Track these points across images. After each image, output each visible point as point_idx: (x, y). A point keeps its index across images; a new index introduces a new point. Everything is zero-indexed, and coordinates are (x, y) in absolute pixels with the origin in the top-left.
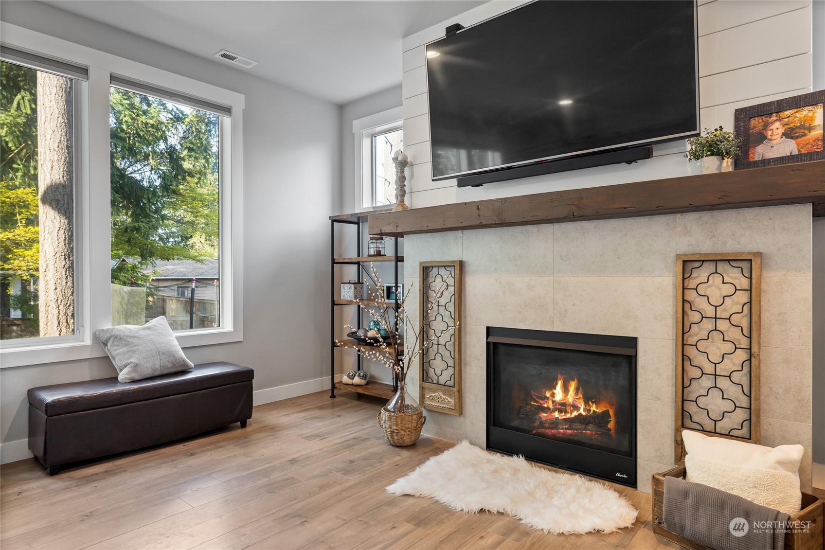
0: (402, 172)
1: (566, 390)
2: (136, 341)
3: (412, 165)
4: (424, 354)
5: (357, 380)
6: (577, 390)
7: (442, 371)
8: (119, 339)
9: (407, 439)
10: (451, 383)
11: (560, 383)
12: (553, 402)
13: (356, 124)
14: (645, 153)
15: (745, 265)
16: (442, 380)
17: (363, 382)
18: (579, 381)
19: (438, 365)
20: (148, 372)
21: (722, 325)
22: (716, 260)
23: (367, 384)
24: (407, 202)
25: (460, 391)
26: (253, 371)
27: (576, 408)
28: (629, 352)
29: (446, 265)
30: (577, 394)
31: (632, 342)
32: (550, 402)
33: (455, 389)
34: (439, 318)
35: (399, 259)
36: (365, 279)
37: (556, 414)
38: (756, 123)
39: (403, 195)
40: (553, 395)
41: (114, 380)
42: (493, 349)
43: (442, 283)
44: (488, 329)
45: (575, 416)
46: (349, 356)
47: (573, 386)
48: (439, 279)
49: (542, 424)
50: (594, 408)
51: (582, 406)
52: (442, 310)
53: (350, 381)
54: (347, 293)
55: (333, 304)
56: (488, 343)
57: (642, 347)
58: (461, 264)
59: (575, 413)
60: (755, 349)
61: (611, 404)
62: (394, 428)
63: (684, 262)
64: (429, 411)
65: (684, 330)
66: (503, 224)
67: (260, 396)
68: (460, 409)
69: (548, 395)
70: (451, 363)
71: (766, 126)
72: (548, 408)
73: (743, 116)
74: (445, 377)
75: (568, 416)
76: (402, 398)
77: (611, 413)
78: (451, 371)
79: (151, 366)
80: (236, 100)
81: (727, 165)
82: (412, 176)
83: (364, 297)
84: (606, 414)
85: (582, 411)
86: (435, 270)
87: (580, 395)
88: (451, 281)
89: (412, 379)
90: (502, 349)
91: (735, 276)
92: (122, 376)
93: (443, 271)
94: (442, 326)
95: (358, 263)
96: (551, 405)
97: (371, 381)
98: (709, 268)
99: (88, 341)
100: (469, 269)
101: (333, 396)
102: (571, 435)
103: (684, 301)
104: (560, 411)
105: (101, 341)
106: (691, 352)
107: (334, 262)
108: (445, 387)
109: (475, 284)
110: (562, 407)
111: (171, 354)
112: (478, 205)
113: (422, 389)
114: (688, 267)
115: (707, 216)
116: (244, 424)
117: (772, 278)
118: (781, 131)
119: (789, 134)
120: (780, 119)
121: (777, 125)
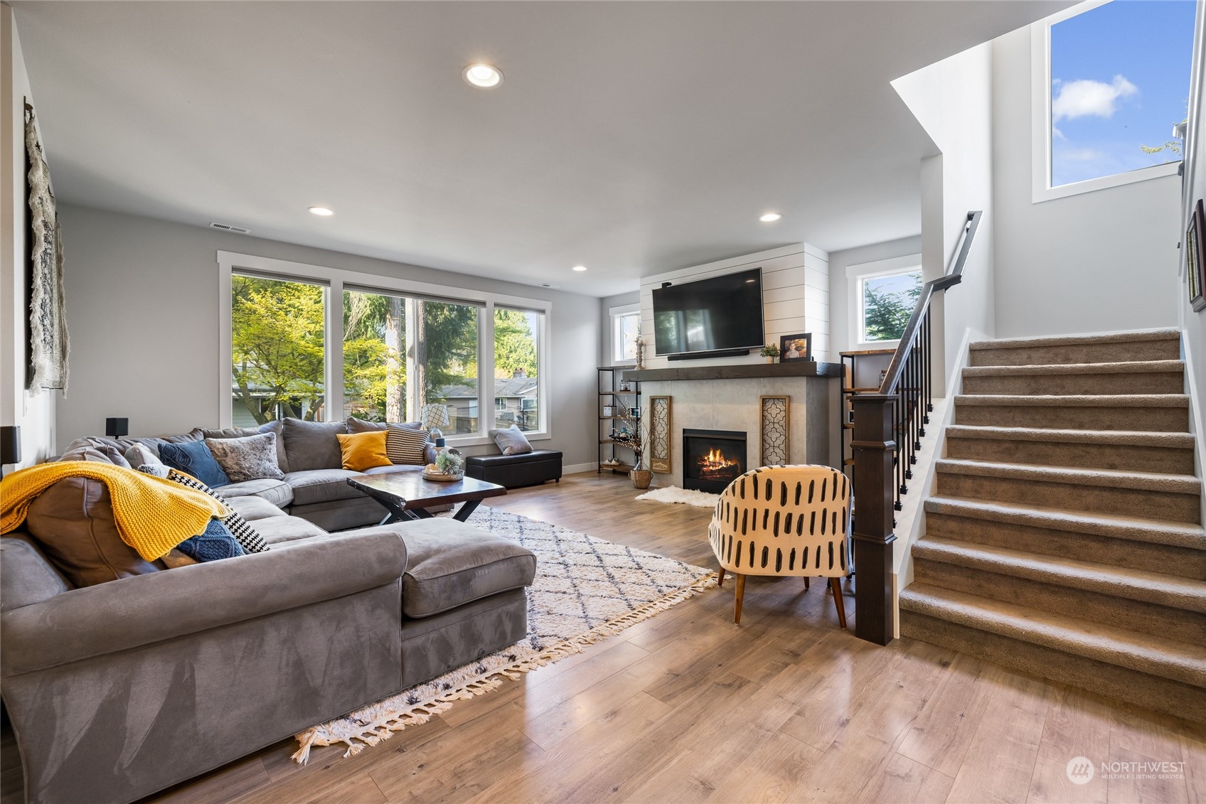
0: (641, 349)
1: (715, 455)
2: (509, 436)
3: (645, 345)
4: (652, 443)
5: (613, 462)
6: (720, 455)
7: (661, 452)
8: (502, 435)
9: (644, 485)
10: (666, 458)
11: (712, 453)
13: (611, 310)
14: (746, 353)
15: (783, 400)
16: (661, 457)
17: (617, 464)
18: (721, 452)
19: (659, 448)
20: (516, 451)
21: (776, 426)
22: (776, 399)
23: (620, 465)
24: (643, 365)
25: (670, 461)
26: (561, 453)
27: (722, 464)
28: (743, 438)
29: (663, 398)
30: (720, 458)
31: (745, 434)
32: (708, 462)
33: (668, 461)
34: (660, 425)
35: (639, 393)
36: (617, 404)
37: (711, 468)
38: (787, 342)
39: (641, 361)
40: (709, 459)
41: (501, 454)
42: (686, 440)
43: (661, 408)
44: (684, 430)
46: (608, 450)
47: (718, 453)
48: (659, 405)
49: (704, 473)
50: (729, 463)
51: (724, 463)
52: (661, 421)
53: (609, 463)
54: (607, 412)
55: (599, 418)
56: (684, 437)
57: (748, 436)
58: (671, 397)
59: (720, 467)
60: (787, 435)
61: (735, 462)
62: (637, 479)
63: (763, 399)
64: (654, 472)
65: (763, 428)
66: (688, 379)
67: (566, 469)
68: (670, 471)
69: (707, 459)
70: (666, 447)
71: (790, 344)
72: (706, 465)
73: (784, 339)
74: (663, 455)
75: (717, 468)
76: (640, 466)
77: (738, 465)
78: (666, 451)
79: (517, 447)
80: (547, 305)
81: (777, 360)
82: (645, 351)
83: (618, 414)
84: (736, 465)
85: (724, 465)
86: (658, 400)
87: (722, 459)
88: (665, 406)
89: (646, 457)
90: (690, 440)
91: (780, 406)
92: (506, 452)
93: (661, 401)
94: (661, 430)
95: (613, 395)
96: (708, 464)
97: (621, 464)
98: (771, 402)
99: (485, 435)
100: (674, 400)
101: (599, 472)
102: (719, 478)
103: (763, 416)
104: (713, 466)
105: (493, 435)
106: (766, 438)
107: (599, 394)
108: (663, 460)
109: (678, 408)
110: (714, 464)
111: (523, 442)
112: (677, 370)
113: (651, 462)
114: (764, 401)
115: (771, 379)
116: (557, 481)
117: (793, 406)
118: (794, 347)
119: (797, 349)
120: (794, 343)
121: (793, 345)
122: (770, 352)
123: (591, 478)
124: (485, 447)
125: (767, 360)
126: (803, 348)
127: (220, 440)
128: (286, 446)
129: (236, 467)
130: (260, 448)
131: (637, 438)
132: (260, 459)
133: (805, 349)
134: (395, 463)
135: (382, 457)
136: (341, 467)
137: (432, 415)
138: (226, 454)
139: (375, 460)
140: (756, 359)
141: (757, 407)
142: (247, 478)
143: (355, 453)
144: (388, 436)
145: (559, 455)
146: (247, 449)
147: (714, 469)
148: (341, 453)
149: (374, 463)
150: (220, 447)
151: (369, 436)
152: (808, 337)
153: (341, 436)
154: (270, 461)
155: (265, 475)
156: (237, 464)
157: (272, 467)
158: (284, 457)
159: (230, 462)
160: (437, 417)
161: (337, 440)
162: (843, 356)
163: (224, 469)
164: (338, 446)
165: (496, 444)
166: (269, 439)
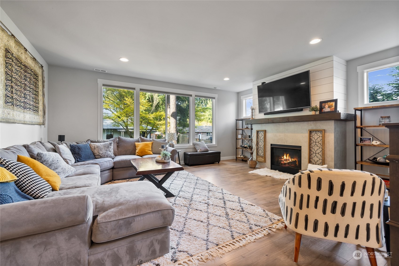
0: (253, 111)
1: (286, 156)
2: (200, 145)
3: (255, 109)
4: (257, 149)
5: (242, 156)
6: (289, 156)
7: (261, 153)
8: (197, 144)
9: (253, 167)
10: (263, 156)
11: (285, 155)
12: (284, 159)
13: (242, 97)
14: (302, 110)
15: (321, 132)
16: (261, 155)
17: (243, 157)
18: (289, 154)
19: (260, 152)
20: (202, 151)
21: (317, 144)
22: (317, 131)
23: (244, 158)
24: (253, 117)
25: (265, 157)
26: (220, 152)
27: (289, 160)
28: (300, 149)
29: (262, 131)
30: (289, 157)
31: (300, 147)
32: (283, 159)
33: (264, 157)
34: (260, 142)
35: (252, 129)
36: (244, 134)
37: (285, 162)
38: (323, 104)
39: (253, 116)
40: (284, 158)
41: (197, 152)
42: (272, 149)
43: (261, 135)
44: (271, 144)
45: (289, 162)
46: (240, 151)
47: (288, 155)
48: (260, 134)
49: (282, 164)
50: (293, 160)
51: (290, 160)
52: (261, 140)
53: (240, 157)
54: (240, 136)
55: (236, 139)
56: (271, 147)
57: (302, 148)
58: (265, 131)
59: (289, 161)
60: (323, 148)
61: (297, 159)
62: (250, 164)
63: (310, 131)
64: (258, 162)
65: (310, 144)
66: (273, 123)
67: (222, 158)
68: (265, 161)
69: (283, 158)
70: (263, 151)
71: (325, 105)
72: (283, 161)
73: (321, 103)
74: (262, 154)
75: (287, 162)
76: (252, 159)
77: (297, 160)
78: (263, 153)
79: (203, 149)
80: (216, 96)
81: (318, 113)
82: (255, 112)
83: (244, 137)
84: (296, 161)
85: (290, 161)
86: (260, 132)
87: (290, 157)
88: (263, 134)
89: (255, 155)
90: (274, 149)
91: (319, 134)
92: (198, 151)
93: (261, 132)
94: (261, 144)
95: (242, 130)
96: (283, 160)
97: (245, 157)
98: (314, 132)
99: (191, 144)
100: (267, 132)
101: (236, 160)
102: (288, 166)
103: (310, 139)
104: (286, 161)
105: (194, 145)
106: (312, 149)
107: (236, 129)
108: (262, 157)
109: (268, 135)
110: (286, 160)
111: (205, 148)
112: (268, 119)
113: (257, 157)
114: (311, 132)
116: (219, 163)
117: (327, 134)
118: (327, 106)
119: (329, 107)
120: (327, 104)
121: (327, 105)
122: (313, 109)
123: (234, 162)
124: (191, 149)
125: (313, 113)
126: (332, 106)
127: (94, 144)
128: (118, 146)
129: (98, 153)
130: (108, 147)
131: (251, 148)
132: (107, 151)
133: (334, 107)
134: (154, 154)
135: (149, 151)
136: (135, 154)
137: (170, 136)
138: (95, 148)
139: (147, 152)
140: (306, 112)
141: (307, 135)
142: (101, 157)
143: (140, 149)
144: (152, 144)
145: (219, 153)
146: (102, 147)
147: (286, 162)
148: (136, 149)
149: (146, 154)
150: (94, 146)
151: (145, 143)
152: (336, 101)
153: (136, 143)
154: (110, 151)
155: (107, 157)
156: (98, 152)
157: (110, 154)
158: (116, 150)
159: (96, 151)
160: (172, 137)
161: (135, 145)
162: (356, 110)
163: (94, 154)
164: (135, 147)
165: (195, 148)
166: (111, 144)
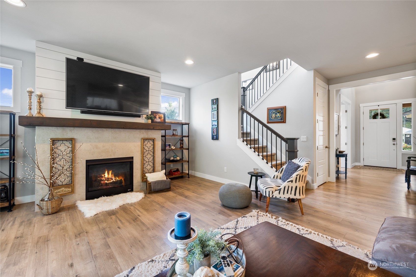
1: (108, 174)
10: (70, 183)
11: (106, 172)
12: (105, 178)
15: (153, 140)
18: (112, 171)
21: (150, 152)
25: (74, 185)
27: (112, 179)
28: (131, 160)
29: (66, 140)
30: (112, 175)
31: (132, 158)
32: (104, 178)
33: (72, 185)
37: (106, 181)
40: (105, 176)
43: (65, 147)
47: (110, 172)
48: (62, 145)
49: (102, 184)
50: (117, 179)
51: (114, 178)
57: (135, 159)
58: (74, 140)
59: (112, 181)
60: (154, 156)
63: (143, 140)
65: (143, 154)
69: (103, 176)
70: (70, 176)
72: (103, 180)
73: (152, 112)
75: (110, 182)
78: (70, 178)
85: (114, 180)
87: (113, 175)
88: (69, 146)
93: (65, 142)
96: (104, 179)
98: (148, 141)
100: (77, 141)
103: (143, 148)
104: (107, 180)
106: (144, 158)
110: (108, 179)
115: (146, 130)
118: (158, 117)
119: (159, 118)
120: (158, 115)
121: (157, 116)
126: (162, 118)
133: (163, 119)
147: (108, 182)
